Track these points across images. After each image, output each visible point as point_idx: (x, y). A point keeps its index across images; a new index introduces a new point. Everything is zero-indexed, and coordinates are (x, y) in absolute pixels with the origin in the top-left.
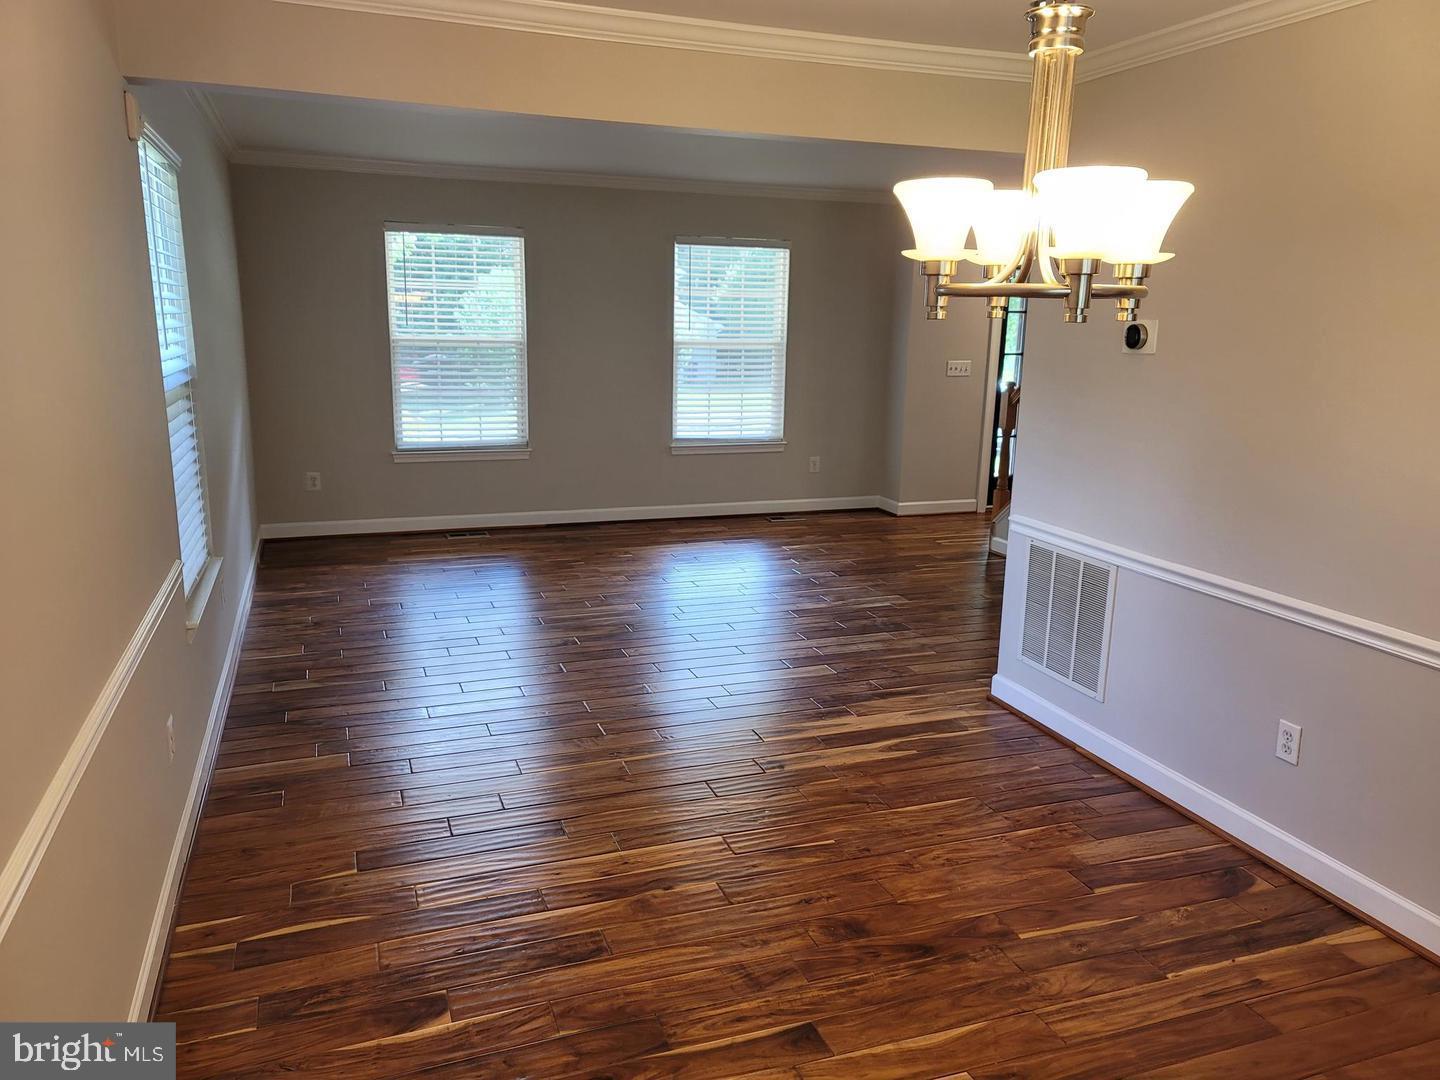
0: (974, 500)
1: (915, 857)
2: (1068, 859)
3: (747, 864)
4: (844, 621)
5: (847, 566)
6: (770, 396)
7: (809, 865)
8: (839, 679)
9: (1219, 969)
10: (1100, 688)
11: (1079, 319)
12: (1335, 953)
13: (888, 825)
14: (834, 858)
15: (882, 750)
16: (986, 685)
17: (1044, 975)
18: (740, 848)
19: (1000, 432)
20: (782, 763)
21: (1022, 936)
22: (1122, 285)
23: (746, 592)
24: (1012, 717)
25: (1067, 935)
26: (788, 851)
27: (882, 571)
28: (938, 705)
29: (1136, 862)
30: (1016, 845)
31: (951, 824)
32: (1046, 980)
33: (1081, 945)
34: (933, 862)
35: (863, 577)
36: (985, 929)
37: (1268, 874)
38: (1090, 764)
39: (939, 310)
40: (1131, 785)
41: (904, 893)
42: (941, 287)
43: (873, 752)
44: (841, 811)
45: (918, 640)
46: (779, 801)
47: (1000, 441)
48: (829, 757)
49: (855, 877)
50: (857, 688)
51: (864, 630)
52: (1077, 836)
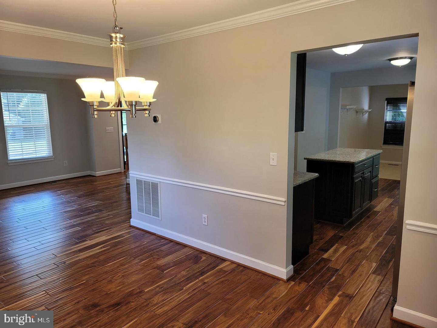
0: (120, 169)
1: (112, 278)
2: (156, 266)
3: (55, 297)
4: (82, 212)
5: (82, 194)
6: (46, 142)
7: (77, 291)
8: (83, 230)
9: (196, 282)
10: (160, 216)
11: (134, 117)
12: (221, 270)
13: (103, 271)
14: (85, 286)
15: (98, 249)
16: (129, 223)
17: (152, 299)
18: (52, 293)
19: (125, 148)
20: (65, 262)
21: (146, 291)
22: (145, 108)
23: (45, 209)
24: (138, 230)
25: (158, 286)
26: (70, 289)
27: (93, 194)
28: (115, 231)
29: (175, 261)
30: (142, 266)
31: (122, 265)
32: (153, 300)
33: (162, 288)
34: (118, 278)
35: (87, 197)
36: (135, 292)
37: (205, 255)
38: (160, 238)
39: (95, 115)
40: (171, 241)
41: (109, 290)
42: (95, 109)
43: (96, 250)
44: (87, 271)
45: (107, 214)
46: (65, 274)
47: (125, 150)
48: (81, 256)
49: (93, 290)
50: (89, 232)
51: (89, 214)
52: (158, 259)
